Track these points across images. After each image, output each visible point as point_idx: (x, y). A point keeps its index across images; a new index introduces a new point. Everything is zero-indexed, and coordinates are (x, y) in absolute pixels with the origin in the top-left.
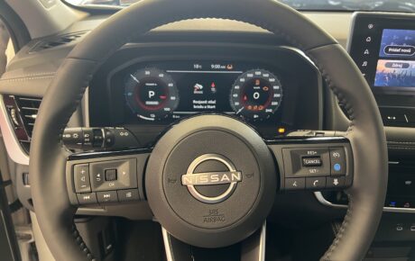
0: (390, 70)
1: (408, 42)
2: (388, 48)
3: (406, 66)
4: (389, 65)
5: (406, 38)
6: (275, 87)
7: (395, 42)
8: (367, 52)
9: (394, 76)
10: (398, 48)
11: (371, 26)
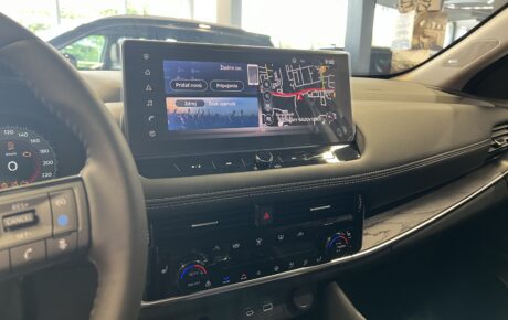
0: (183, 110)
1: (196, 76)
2: (174, 82)
3: (201, 104)
4: (180, 104)
5: (193, 71)
6: (43, 151)
7: (181, 75)
8: (149, 88)
9: (190, 117)
10: (186, 82)
11: (146, 57)
